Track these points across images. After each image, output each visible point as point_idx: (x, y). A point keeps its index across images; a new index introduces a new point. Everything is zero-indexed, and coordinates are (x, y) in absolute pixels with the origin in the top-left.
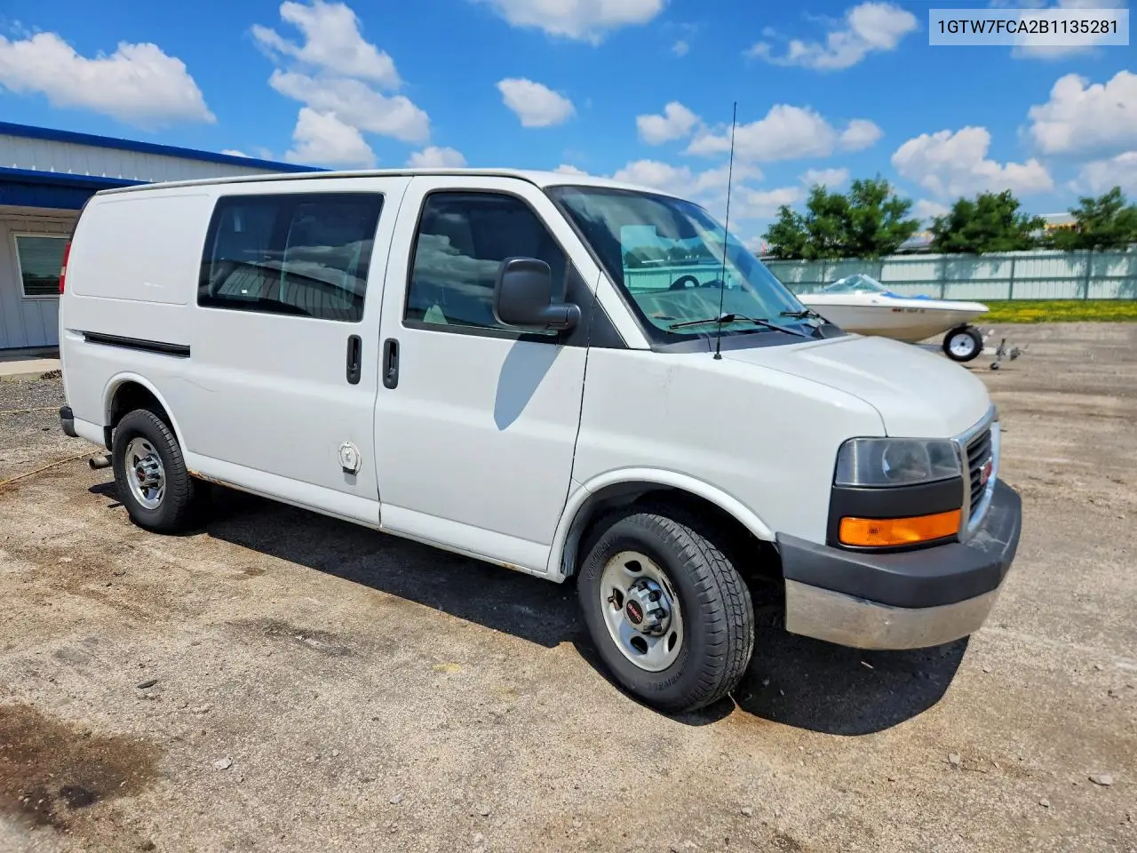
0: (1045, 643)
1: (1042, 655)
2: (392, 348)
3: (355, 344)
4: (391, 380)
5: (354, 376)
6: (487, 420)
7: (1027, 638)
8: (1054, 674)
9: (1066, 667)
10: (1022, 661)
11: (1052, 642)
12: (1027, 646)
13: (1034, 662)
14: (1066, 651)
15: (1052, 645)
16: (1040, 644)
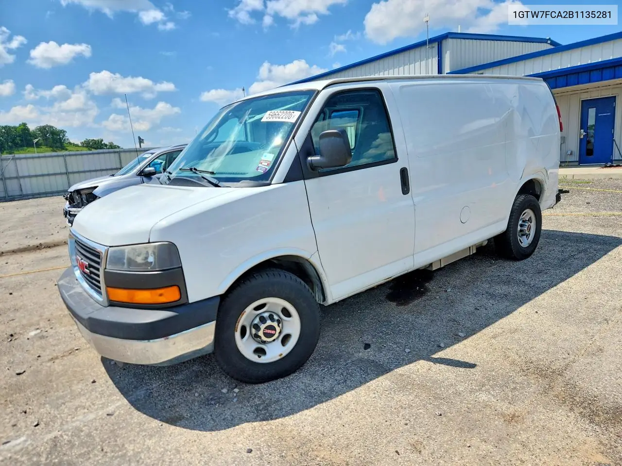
0: (77, 420)
1: (73, 410)
7: (91, 416)
8: (60, 403)
9: (56, 412)
10: (83, 399)
11: (74, 424)
12: (86, 410)
13: (77, 403)
14: (62, 424)
15: (72, 422)
16: (80, 417)
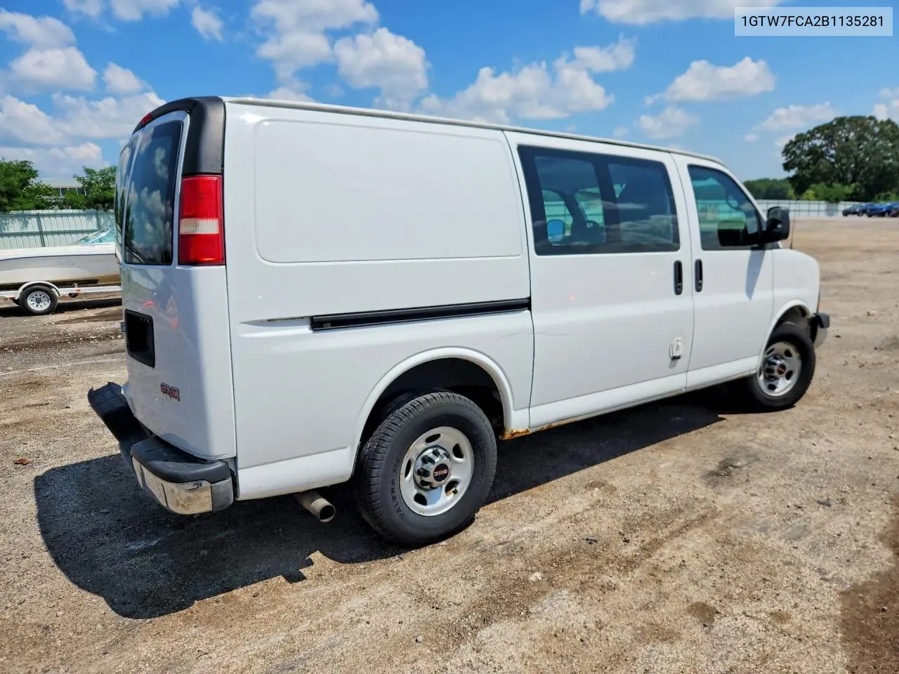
2: (699, 265)
3: (678, 266)
4: (699, 287)
5: (678, 290)
6: (743, 297)
